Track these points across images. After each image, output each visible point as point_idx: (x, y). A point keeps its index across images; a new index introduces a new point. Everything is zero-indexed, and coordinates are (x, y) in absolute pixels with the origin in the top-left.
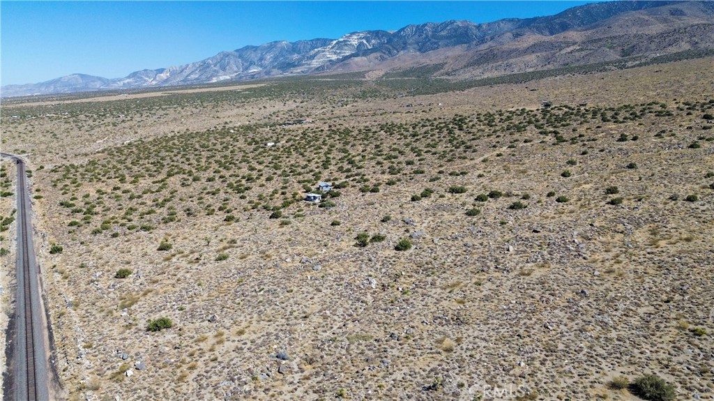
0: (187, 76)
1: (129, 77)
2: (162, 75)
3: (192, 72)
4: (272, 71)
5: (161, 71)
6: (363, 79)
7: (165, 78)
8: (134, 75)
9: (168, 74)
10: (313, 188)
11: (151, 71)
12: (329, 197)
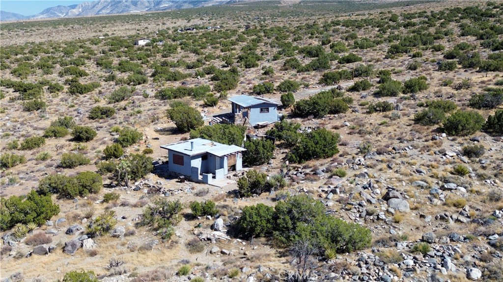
0: (99, 11)
1: (42, 13)
2: (74, 10)
3: (104, 8)
4: (182, 6)
5: (74, 7)
6: (279, 5)
7: (78, 13)
8: (48, 11)
9: (80, 10)
10: (208, 117)
11: (64, 7)
12: (279, 155)
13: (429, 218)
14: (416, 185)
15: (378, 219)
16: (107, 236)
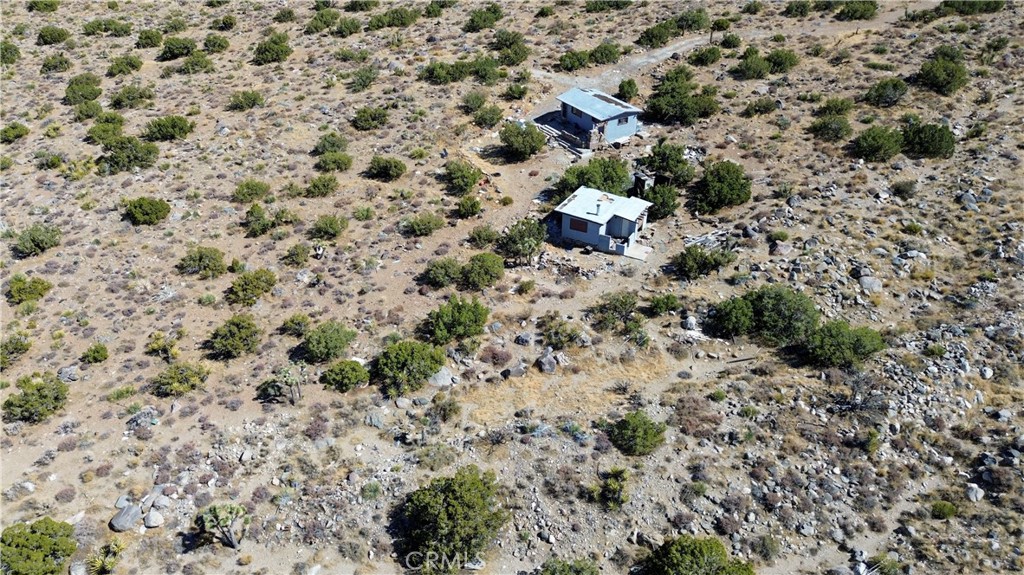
13: (903, 297)
14: (875, 253)
15: (856, 303)
16: (576, 346)
